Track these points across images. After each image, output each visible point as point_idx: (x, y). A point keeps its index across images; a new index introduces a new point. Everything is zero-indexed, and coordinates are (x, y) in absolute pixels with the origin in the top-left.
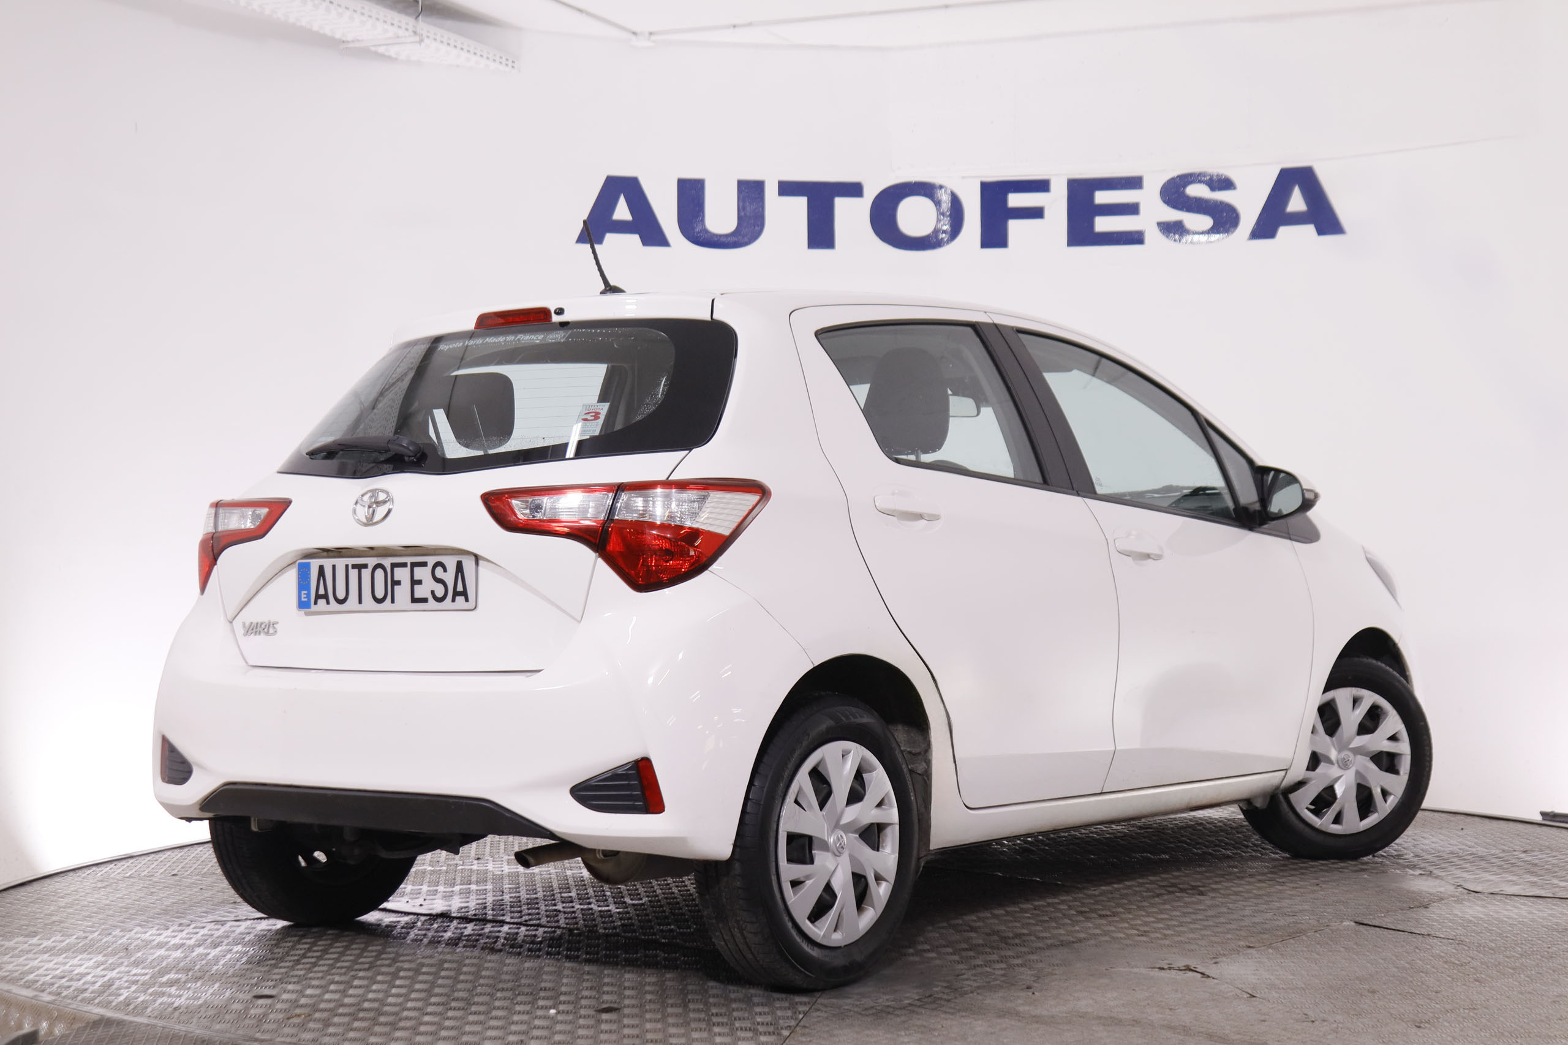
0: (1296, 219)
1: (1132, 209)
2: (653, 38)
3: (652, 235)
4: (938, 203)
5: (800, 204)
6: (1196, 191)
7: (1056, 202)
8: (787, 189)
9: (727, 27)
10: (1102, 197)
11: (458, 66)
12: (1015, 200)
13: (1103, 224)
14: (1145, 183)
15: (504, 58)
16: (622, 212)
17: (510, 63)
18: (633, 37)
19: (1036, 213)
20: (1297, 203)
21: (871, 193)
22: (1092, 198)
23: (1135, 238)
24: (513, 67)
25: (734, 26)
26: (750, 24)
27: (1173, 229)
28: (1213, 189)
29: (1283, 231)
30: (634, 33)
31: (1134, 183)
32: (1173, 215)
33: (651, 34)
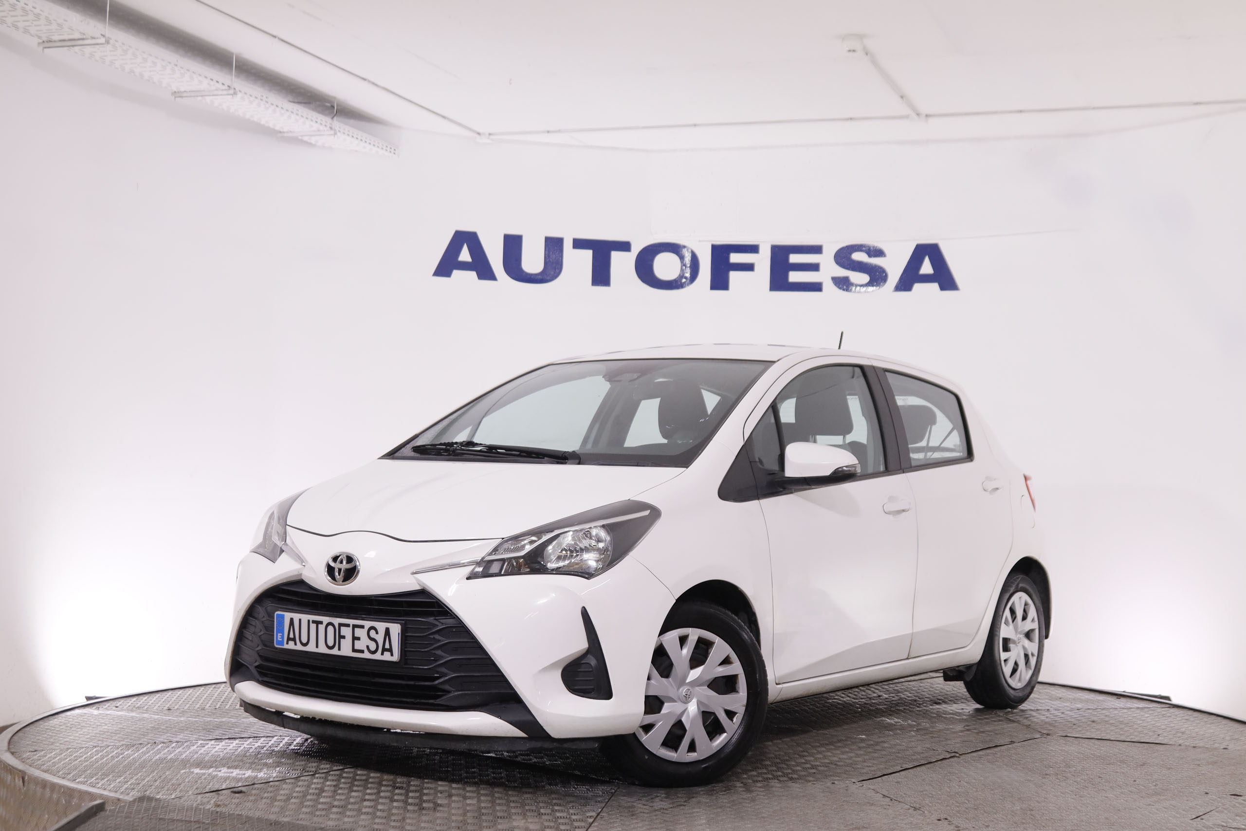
0: (926, 279)
1: (815, 267)
2: (491, 137)
3: (485, 272)
4: (682, 258)
5: (588, 254)
6: (859, 256)
7: (763, 261)
8: (579, 244)
9: (543, 132)
10: (794, 258)
11: (356, 151)
12: (735, 258)
13: (795, 277)
14: (824, 250)
15: (389, 148)
16: (465, 255)
17: (392, 150)
18: (478, 136)
19: (749, 267)
20: (927, 268)
21: (636, 249)
22: (787, 259)
23: (816, 287)
24: (394, 153)
25: (548, 132)
26: (559, 131)
27: (843, 283)
28: (870, 256)
29: (917, 287)
30: (479, 134)
31: (817, 249)
32: (842, 272)
33: (490, 134)
